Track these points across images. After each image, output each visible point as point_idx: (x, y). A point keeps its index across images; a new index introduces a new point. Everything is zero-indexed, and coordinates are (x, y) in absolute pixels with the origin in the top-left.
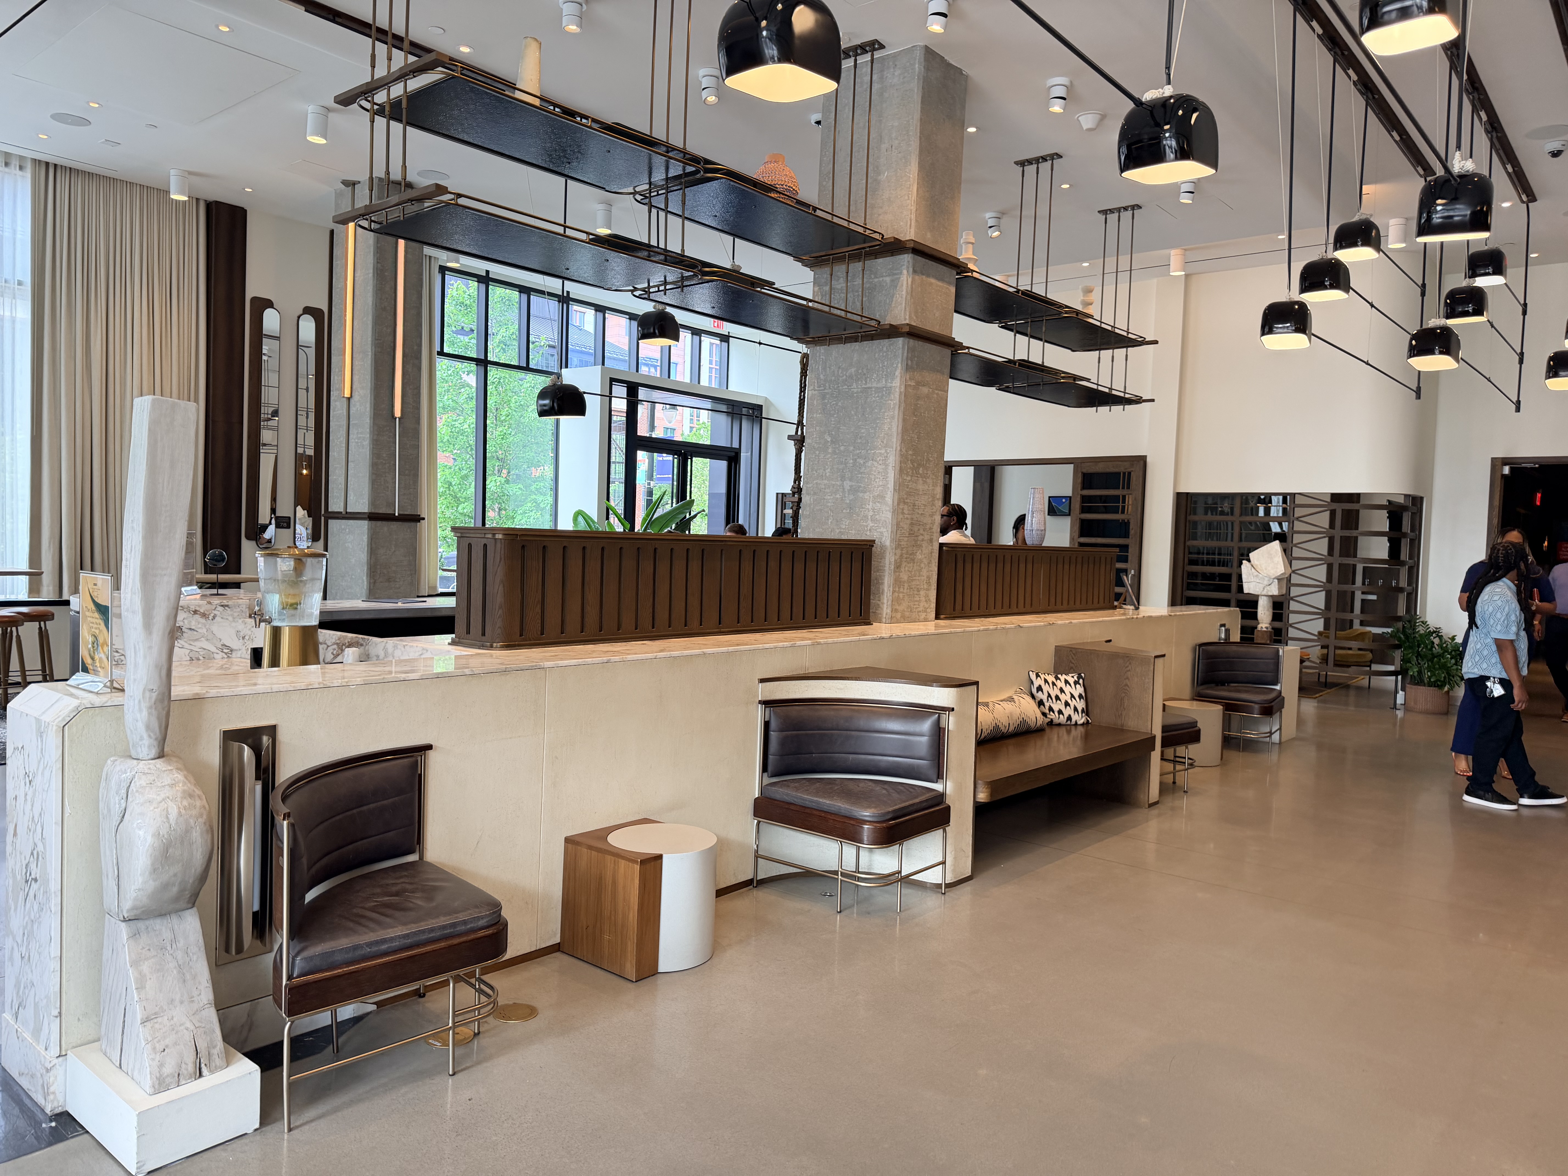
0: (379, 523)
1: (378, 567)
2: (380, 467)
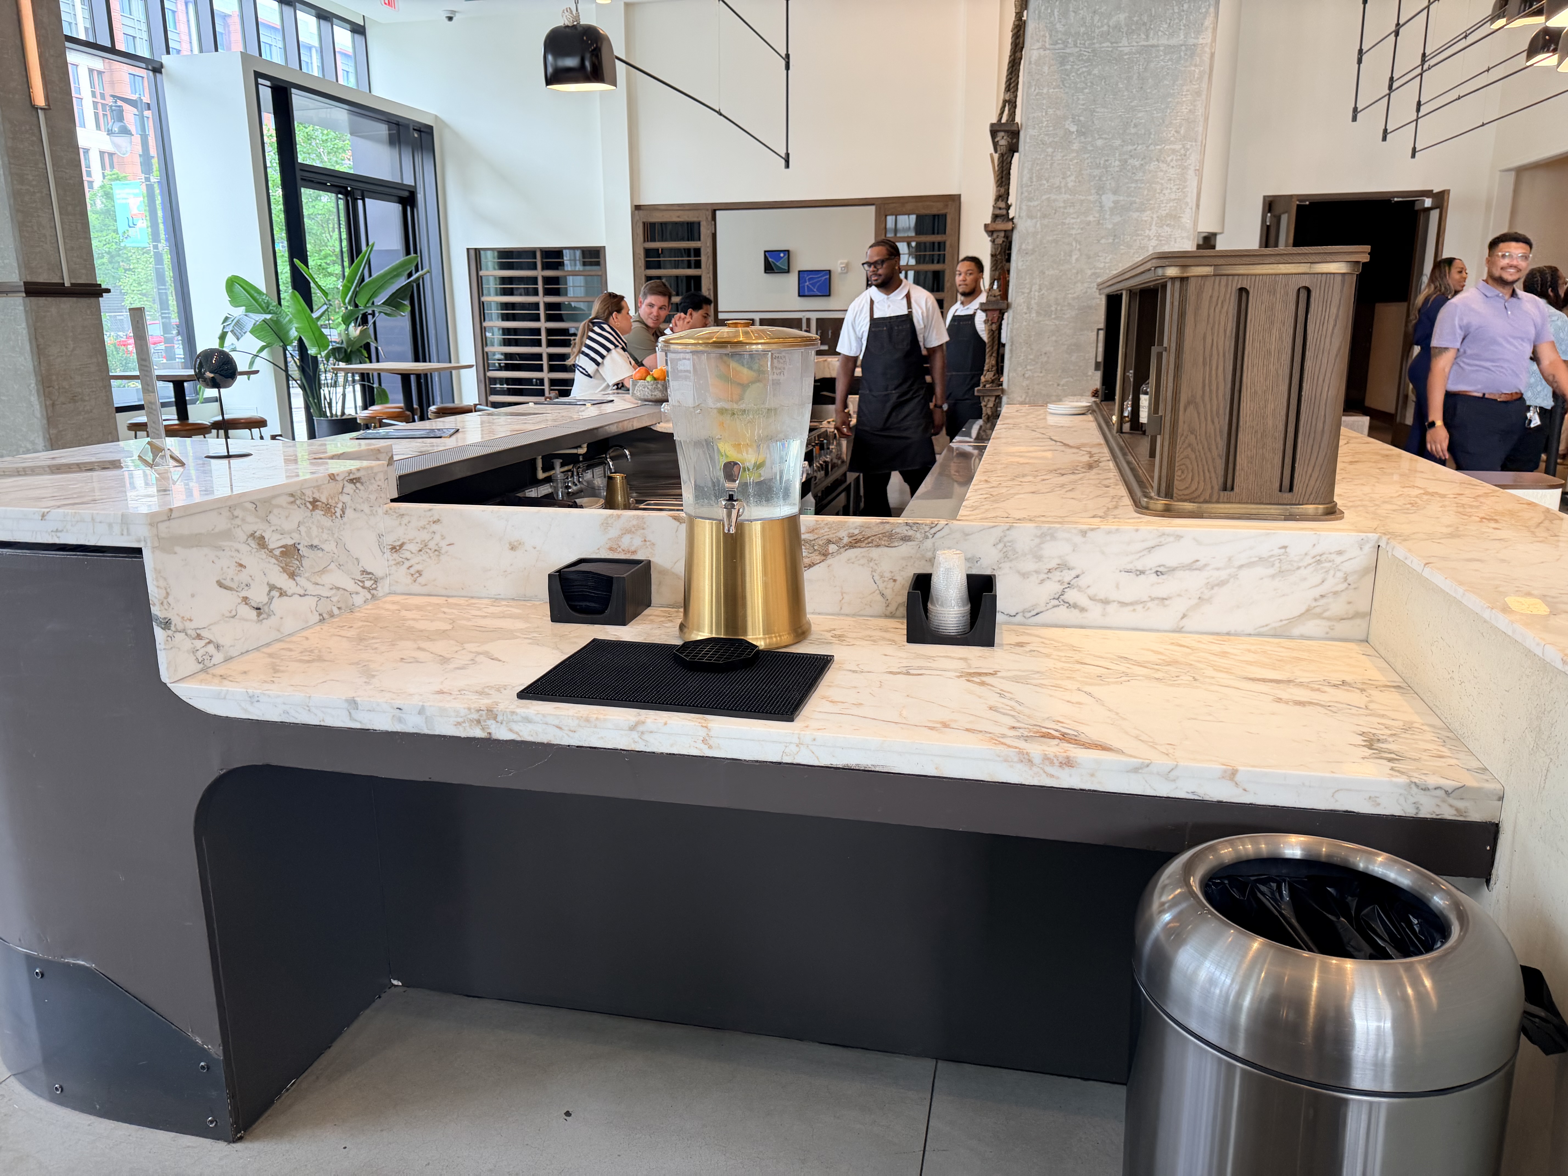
0: (42, 301)
1: (54, 377)
2: (27, 198)
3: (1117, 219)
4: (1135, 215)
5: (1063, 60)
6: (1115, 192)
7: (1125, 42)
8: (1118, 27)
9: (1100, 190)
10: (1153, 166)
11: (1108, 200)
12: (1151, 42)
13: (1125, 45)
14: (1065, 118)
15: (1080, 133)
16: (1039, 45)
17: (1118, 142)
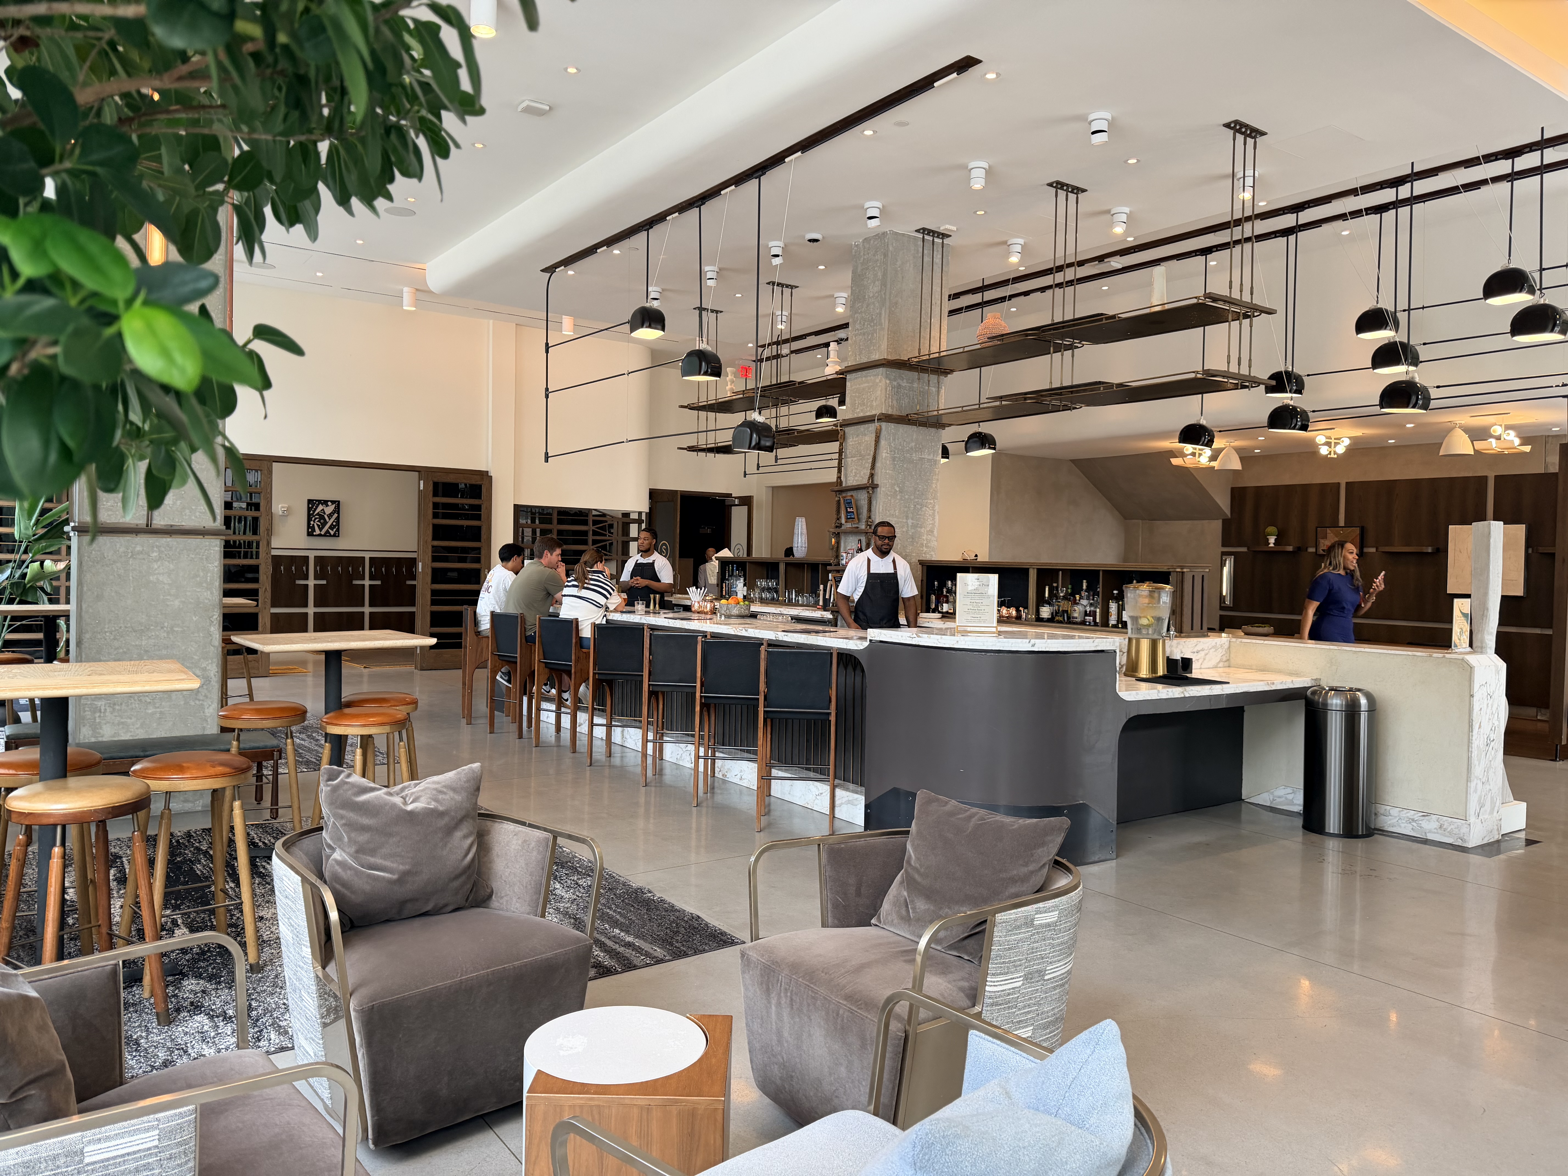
3: (913, 531)
4: (919, 529)
5: (894, 459)
6: (912, 519)
7: (914, 455)
8: (912, 448)
9: (907, 518)
10: (924, 509)
11: (910, 522)
12: (923, 456)
13: (915, 456)
14: (895, 484)
15: (900, 492)
16: (885, 451)
17: (912, 497)
